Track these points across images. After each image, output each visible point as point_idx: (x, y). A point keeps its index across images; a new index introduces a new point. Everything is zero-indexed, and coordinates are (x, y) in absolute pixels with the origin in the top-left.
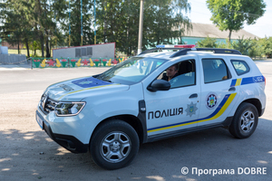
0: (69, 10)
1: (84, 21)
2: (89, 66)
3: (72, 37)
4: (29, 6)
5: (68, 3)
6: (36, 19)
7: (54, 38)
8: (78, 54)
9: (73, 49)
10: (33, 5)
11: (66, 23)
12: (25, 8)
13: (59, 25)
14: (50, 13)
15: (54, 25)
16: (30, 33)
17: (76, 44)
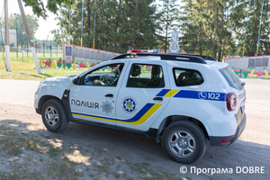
0: (247, 19)
1: (263, 29)
2: (263, 78)
3: (246, 47)
4: (207, 17)
5: (246, 13)
6: (213, 30)
7: (227, 47)
8: (251, 65)
9: (247, 59)
10: (211, 16)
11: (241, 32)
12: (204, 20)
13: (234, 35)
14: (226, 23)
15: (230, 34)
16: (205, 43)
17: (250, 53)
